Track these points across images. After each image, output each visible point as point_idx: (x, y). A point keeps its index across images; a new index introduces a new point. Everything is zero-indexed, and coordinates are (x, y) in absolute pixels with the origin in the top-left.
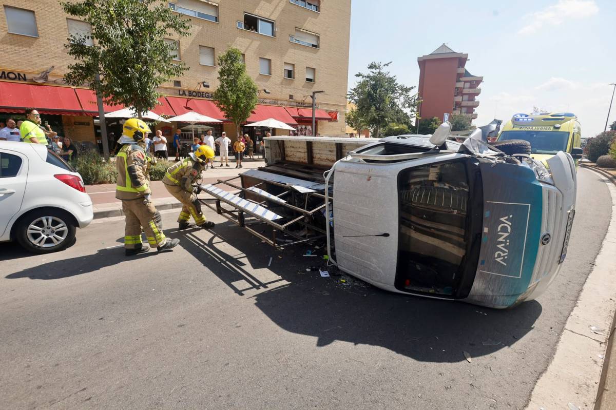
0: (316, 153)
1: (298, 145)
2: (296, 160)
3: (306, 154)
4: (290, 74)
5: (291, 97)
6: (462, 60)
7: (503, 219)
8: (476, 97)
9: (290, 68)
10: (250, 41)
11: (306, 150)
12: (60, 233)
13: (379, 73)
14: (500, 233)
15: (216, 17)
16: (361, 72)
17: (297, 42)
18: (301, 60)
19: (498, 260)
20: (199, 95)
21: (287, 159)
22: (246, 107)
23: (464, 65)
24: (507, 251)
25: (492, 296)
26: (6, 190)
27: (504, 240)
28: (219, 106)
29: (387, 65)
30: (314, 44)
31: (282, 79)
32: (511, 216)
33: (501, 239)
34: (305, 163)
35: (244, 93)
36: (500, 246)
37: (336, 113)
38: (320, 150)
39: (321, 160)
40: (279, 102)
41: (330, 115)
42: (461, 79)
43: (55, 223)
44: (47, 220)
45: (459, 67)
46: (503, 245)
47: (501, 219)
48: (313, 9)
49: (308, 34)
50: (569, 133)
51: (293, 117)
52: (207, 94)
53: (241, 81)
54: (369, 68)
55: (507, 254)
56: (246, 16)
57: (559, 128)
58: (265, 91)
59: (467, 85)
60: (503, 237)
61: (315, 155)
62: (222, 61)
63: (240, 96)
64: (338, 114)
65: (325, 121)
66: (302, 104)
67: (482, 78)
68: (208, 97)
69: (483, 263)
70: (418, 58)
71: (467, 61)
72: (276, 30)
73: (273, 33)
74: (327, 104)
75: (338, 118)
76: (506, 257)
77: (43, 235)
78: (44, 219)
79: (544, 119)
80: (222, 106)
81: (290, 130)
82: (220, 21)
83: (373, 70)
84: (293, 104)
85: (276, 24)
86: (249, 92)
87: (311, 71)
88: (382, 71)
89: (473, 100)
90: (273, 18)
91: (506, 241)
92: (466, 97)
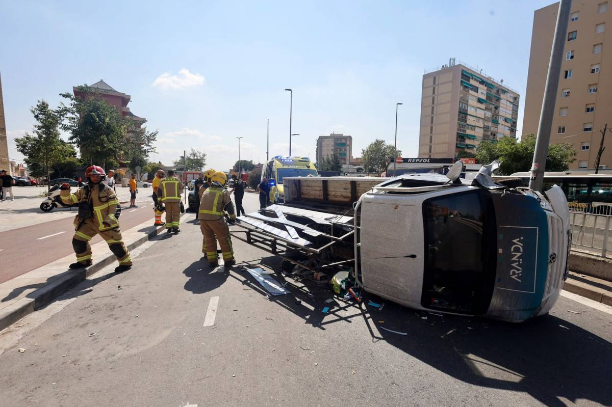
0: (332, 191)
1: (313, 184)
2: (312, 197)
3: (322, 192)
6: (125, 100)
7: (515, 241)
11: (322, 189)
14: (513, 253)
19: (513, 277)
21: (302, 196)
23: (126, 105)
24: (521, 269)
25: (510, 311)
27: (518, 259)
32: (522, 238)
33: (514, 259)
34: (320, 200)
36: (514, 265)
38: (335, 188)
39: (336, 197)
42: (124, 117)
45: (121, 106)
46: (517, 263)
47: (513, 241)
55: (521, 271)
57: (309, 167)
60: (516, 257)
61: (330, 193)
69: (499, 280)
71: (130, 102)
76: (520, 275)
79: (300, 161)
91: (519, 260)
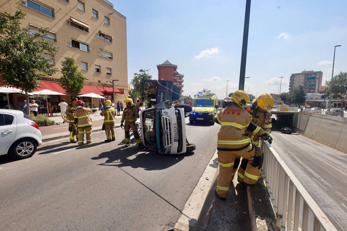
4: (98, 70)
5: (99, 82)
6: (175, 68)
8: (182, 83)
9: (98, 68)
10: (75, 53)
12: (31, 149)
13: (145, 74)
15: (54, 39)
16: (137, 73)
17: (101, 55)
18: (104, 64)
20: (45, 79)
22: (79, 87)
23: (176, 70)
26: (8, 130)
28: (62, 86)
29: (148, 70)
30: (110, 57)
31: (94, 73)
35: (78, 80)
37: (123, 90)
40: (93, 84)
41: (120, 91)
42: (175, 75)
43: (28, 145)
44: (25, 143)
45: (174, 71)
48: (109, 41)
49: (107, 52)
50: (214, 100)
51: (101, 92)
52: (49, 79)
53: (75, 74)
54: (140, 71)
56: (72, 40)
57: (211, 98)
58: (86, 79)
59: (178, 78)
62: (64, 64)
63: (76, 81)
64: (124, 90)
65: (117, 94)
66: (105, 85)
67: (183, 75)
68: (51, 80)
70: (157, 65)
71: (177, 68)
72: (90, 49)
73: (88, 50)
74: (118, 86)
75: (124, 92)
77: (23, 151)
78: (24, 143)
79: (207, 95)
80: (64, 86)
81: (99, 98)
82: (57, 41)
83: (142, 72)
84: (100, 85)
85: (90, 46)
86: (81, 80)
87: (109, 69)
88: (146, 73)
89: (181, 84)
90: (88, 43)
92: (178, 83)
